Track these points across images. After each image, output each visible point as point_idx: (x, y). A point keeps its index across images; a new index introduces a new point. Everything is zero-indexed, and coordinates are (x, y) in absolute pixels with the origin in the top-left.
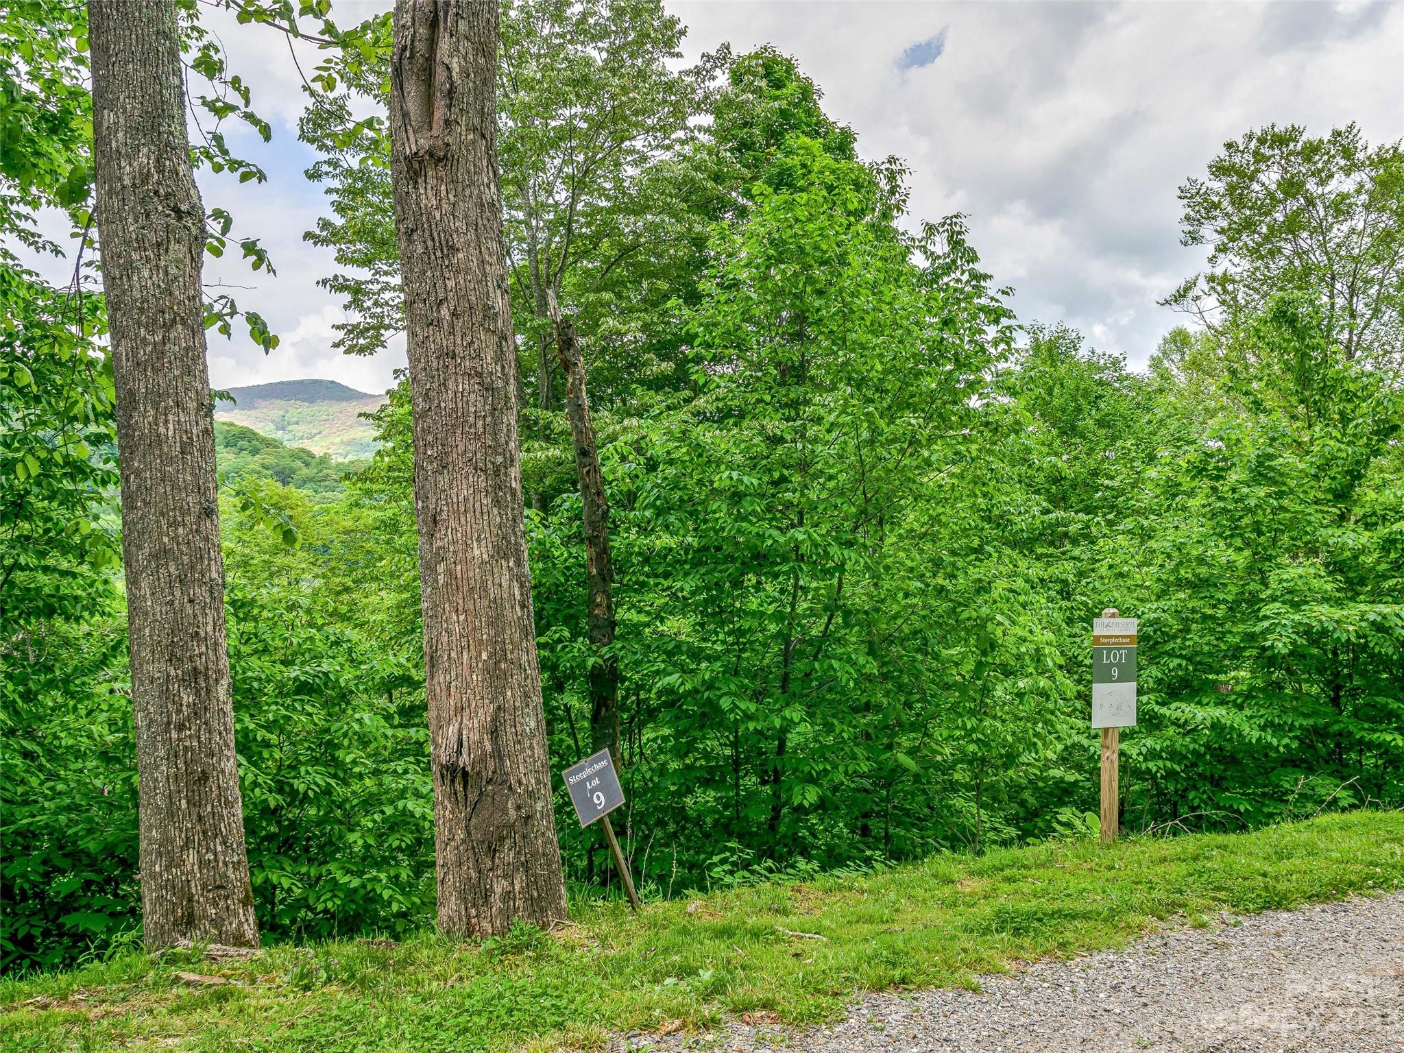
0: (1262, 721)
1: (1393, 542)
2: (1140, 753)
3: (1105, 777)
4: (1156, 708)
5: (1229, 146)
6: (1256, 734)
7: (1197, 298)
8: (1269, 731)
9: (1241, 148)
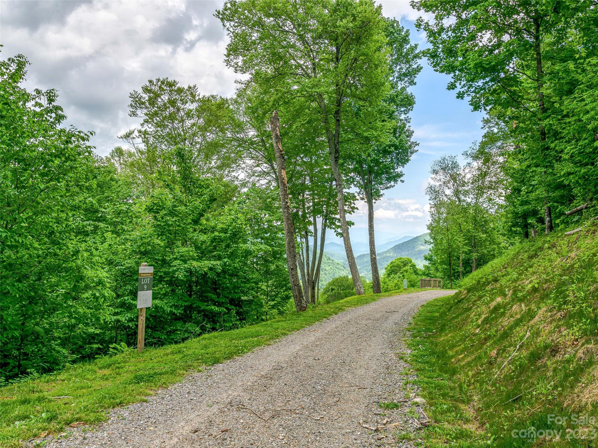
0: (171, 304)
1: (215, 239)
2: (126, 320)
3: (140, 327)
4: (132, 302)
5: (150, 81)
6: (169, 309)
7: (134, 138)
8: (173, 308)
9: (155, 84)
